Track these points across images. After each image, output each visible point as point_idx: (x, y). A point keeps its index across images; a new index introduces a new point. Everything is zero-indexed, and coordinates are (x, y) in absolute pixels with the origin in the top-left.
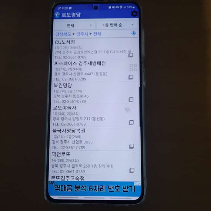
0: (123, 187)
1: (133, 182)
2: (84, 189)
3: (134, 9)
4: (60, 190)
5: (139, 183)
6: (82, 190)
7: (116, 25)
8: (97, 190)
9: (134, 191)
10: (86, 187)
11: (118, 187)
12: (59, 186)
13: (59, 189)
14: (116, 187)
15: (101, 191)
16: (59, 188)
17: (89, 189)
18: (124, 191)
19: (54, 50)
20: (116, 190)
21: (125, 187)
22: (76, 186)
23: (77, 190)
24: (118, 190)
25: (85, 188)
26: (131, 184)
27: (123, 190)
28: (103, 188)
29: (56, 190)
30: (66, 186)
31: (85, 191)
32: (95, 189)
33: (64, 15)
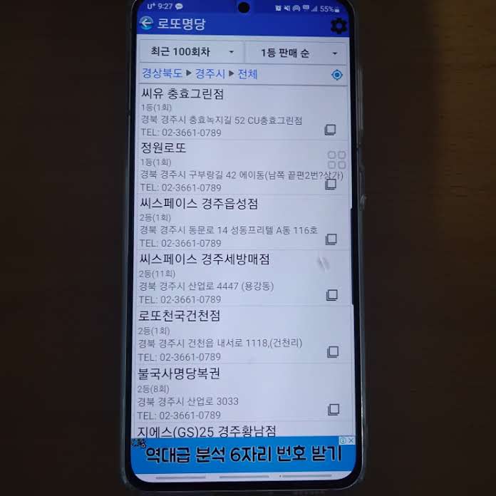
0: (314, 449)
1: (336, 438)
2: (219, 456)
3: (337, 13)
4: (161, 460)
5: (351, 438)
6: (214, 458)
7: (294, 53)
8: (252, 459)
9: (340, 459)
10: (223, 451)
11: (299, 449)
12: (158, 450)
13: (158, 457)
14: (296, 449)
15: (259, 459)
16: (158, 454)
17: (232, 455)
18: (314, 460)
19: (140, 113)
20: (297, 457)
21: (318, 450)
22: (198, 450)
23: (201, 459)
24: (301, 457)
25: (221, 453)
26: (331, 443)
27: (314, 457)
28: (264, 454)
29: (149, 459)
30: (175, 449)
31: (221, 460)
32: (246, 456)
33: (163, 24)
